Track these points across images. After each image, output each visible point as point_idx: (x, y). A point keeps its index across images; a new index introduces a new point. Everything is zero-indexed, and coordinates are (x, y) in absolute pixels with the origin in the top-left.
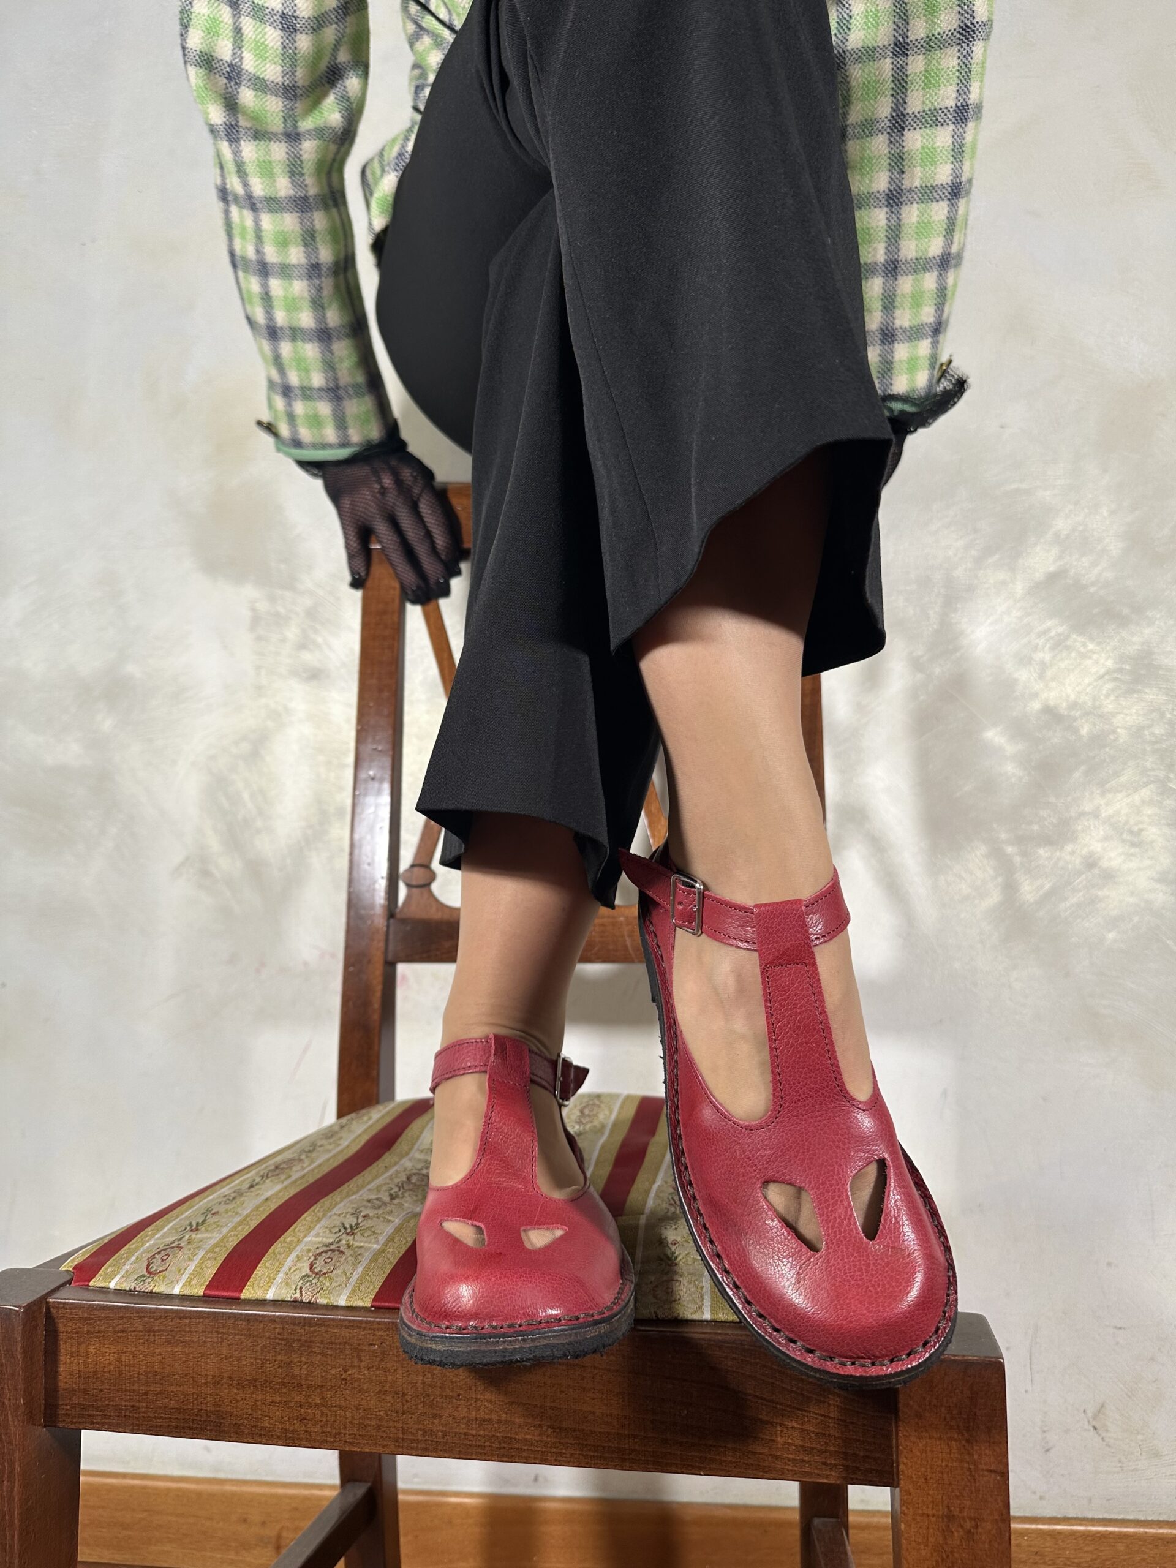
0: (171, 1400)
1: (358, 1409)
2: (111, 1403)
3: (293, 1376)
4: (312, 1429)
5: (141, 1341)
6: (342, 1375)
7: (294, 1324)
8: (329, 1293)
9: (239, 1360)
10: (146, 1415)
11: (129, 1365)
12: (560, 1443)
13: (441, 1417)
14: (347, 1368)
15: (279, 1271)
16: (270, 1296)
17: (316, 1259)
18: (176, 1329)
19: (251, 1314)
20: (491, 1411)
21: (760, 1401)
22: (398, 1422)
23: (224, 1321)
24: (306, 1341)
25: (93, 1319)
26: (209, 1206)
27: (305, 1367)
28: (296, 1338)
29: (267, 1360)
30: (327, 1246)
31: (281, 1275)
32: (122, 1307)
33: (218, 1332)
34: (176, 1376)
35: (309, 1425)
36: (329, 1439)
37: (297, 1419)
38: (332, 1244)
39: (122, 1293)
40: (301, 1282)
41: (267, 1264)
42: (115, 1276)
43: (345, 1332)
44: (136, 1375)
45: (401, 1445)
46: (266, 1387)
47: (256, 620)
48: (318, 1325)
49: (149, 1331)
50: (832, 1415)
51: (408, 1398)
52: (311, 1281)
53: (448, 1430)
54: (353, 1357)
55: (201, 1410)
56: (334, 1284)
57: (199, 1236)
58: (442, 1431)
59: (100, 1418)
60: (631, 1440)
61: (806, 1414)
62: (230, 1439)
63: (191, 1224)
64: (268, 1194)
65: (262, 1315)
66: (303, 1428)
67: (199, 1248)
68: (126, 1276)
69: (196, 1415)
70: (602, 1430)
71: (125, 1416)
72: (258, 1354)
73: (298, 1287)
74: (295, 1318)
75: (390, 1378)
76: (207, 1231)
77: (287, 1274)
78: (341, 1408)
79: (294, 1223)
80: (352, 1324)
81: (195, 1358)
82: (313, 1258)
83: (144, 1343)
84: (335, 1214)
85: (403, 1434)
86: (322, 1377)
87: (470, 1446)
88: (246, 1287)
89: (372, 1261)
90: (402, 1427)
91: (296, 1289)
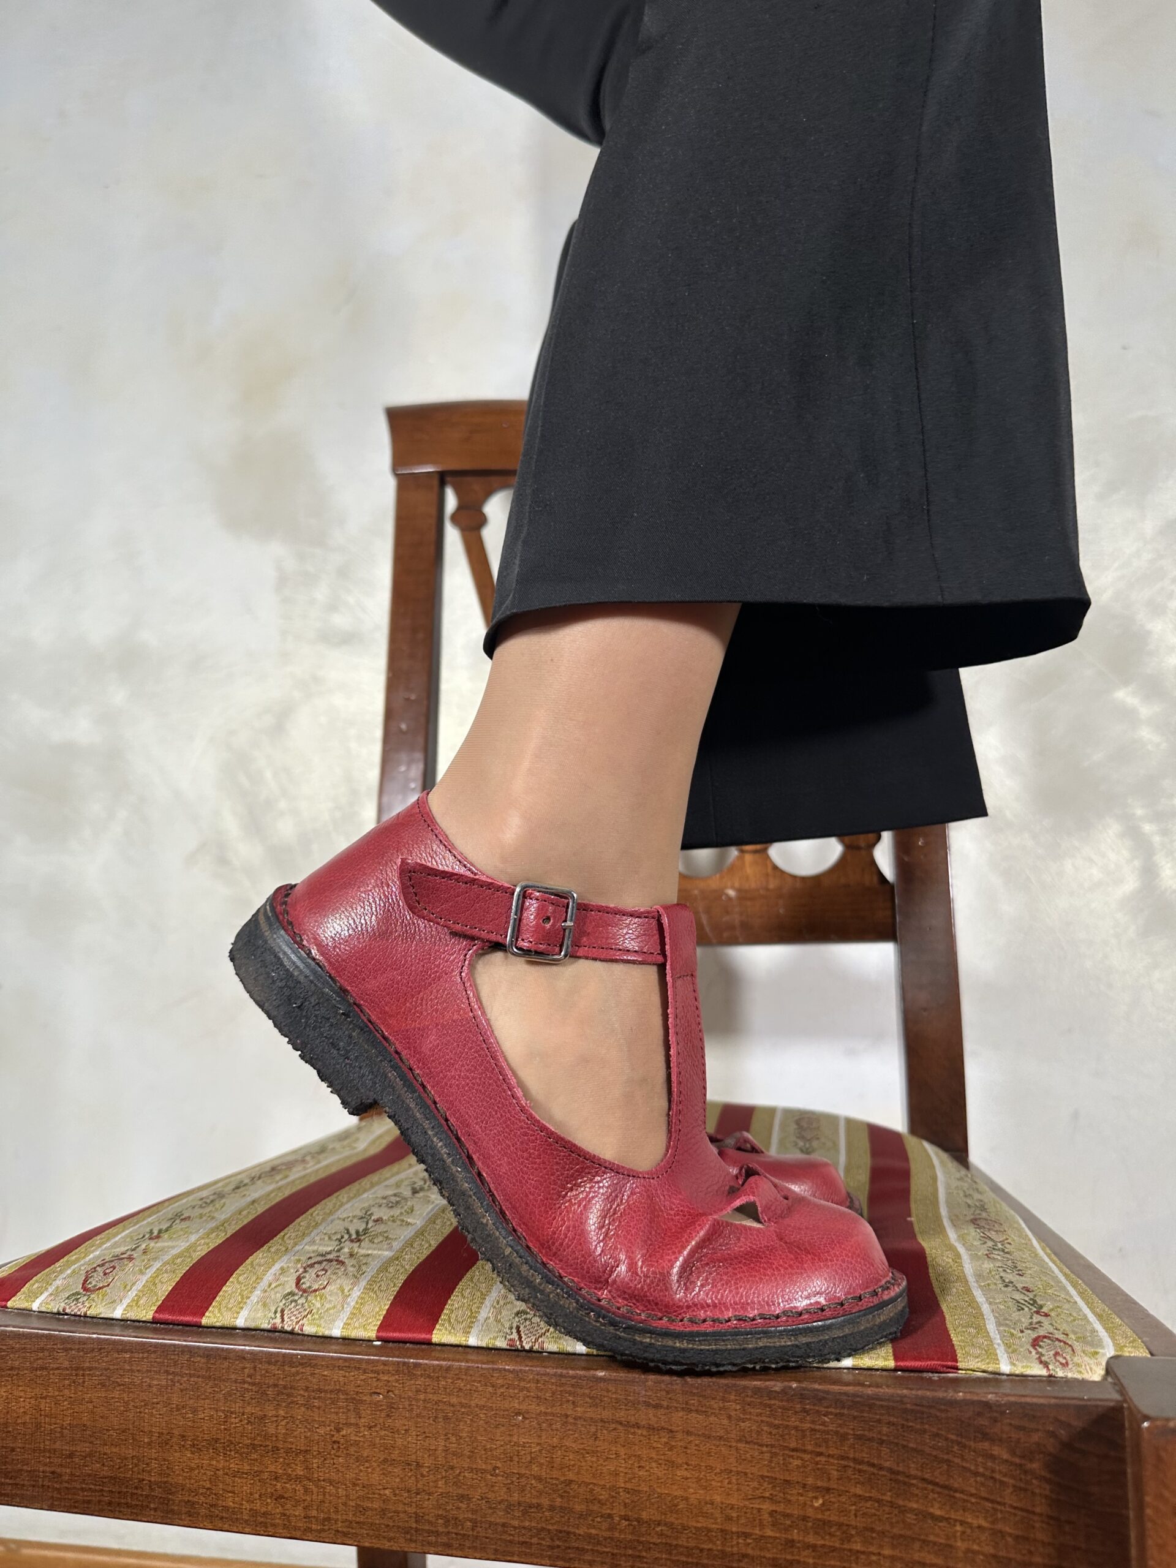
0: (103, 1465)
1: (355, 1485)
2: (25, 1467)
3: (267, 1437)
4: (291, 1512)
5: (67, 1382)
6: (333, 1436)
7: (269, 1363)
8: (320, 1318)
9: (195, 1411)
10: (69, 1486)
11: (50, 1416)
12: (638, 1541)
13: (469, 1499)
14: (341, 1426)
15: (255, 1288)
16: (240, 1322)
17: (305, 1271)
18: (111, 1367)
19: (212, 1348)
20: (540, 1493)
21: (930, 1487)
22: (409, 1505)
23: (177, 1357)
24: (285, 1387)
25: (4, 1351)
26: (179, 1210)
27: (283, 1423)
28: (271, 1383)
29: (232, 1413)
30: (322, 1255)
31: (258, 1292)
32: (43, 1335)
33: (167, 1372)
34: (111, 1432)
35: (288, 1506)
36: (314, 1527)
37: (271, 1497)
38: (330, 1253)
39: (46, 1317)
40: (284, 1302)
41: (241, 1279)
42: (41, 1294)
43: (338, 1376)
44: (59, 1430)
45: (414, 1538)
46: (230, 1451)
47: (282, 581)
48: (301, 1364)
49: (77, 1369)
50: (1038, 1510)
51: (425, 1471)
52: (296, 1301)
53: (479, 1519)
54: (349, 1410)
55: (143, 1480)
56: (328, 1306)
57: (159, 1245)
58: (470, 1520)
59: (10, 1487)
60: (741, 1541)
61: (999, 1507)
62: (181, 1523)
63: (151, 1232)
64: (255, 1195)
65: (227, 1349)
66: (280, 1510)
67: (155, 1259)
68: (55, 1294)
69: (136, 1488)
70: (699, 1525)
71: (43, 1486)
72: (221, 1404)
73: (279, 1309)
74: (271, 1354)
75: (399, 1442)
76: (171, 1238)
77: (266, 1291)
78: (331, 1482)
79: (283, 1230)
80: (347, 1364)
81: (136, 1407)
82: (301, 1270)
83: (70, 1385)
84: (339, 1218)
85: (416, 1522)
86: (306, 1437)
87: (511, 1542)
88: (211, 1308)
89: (380, 1271)
90: (415, 1513)
91: (276, 1312)
